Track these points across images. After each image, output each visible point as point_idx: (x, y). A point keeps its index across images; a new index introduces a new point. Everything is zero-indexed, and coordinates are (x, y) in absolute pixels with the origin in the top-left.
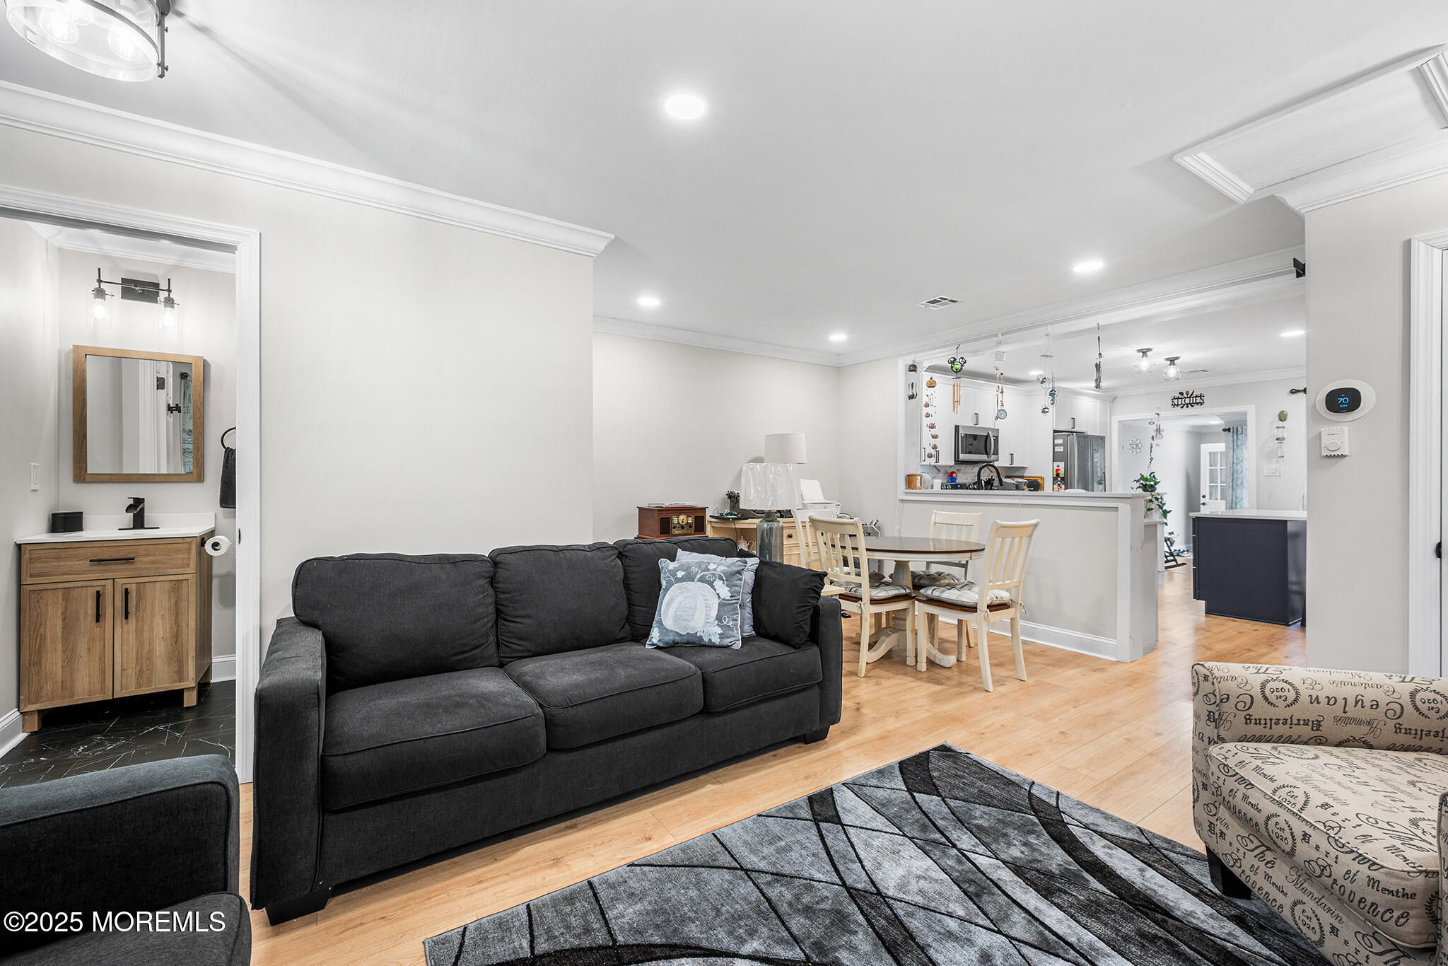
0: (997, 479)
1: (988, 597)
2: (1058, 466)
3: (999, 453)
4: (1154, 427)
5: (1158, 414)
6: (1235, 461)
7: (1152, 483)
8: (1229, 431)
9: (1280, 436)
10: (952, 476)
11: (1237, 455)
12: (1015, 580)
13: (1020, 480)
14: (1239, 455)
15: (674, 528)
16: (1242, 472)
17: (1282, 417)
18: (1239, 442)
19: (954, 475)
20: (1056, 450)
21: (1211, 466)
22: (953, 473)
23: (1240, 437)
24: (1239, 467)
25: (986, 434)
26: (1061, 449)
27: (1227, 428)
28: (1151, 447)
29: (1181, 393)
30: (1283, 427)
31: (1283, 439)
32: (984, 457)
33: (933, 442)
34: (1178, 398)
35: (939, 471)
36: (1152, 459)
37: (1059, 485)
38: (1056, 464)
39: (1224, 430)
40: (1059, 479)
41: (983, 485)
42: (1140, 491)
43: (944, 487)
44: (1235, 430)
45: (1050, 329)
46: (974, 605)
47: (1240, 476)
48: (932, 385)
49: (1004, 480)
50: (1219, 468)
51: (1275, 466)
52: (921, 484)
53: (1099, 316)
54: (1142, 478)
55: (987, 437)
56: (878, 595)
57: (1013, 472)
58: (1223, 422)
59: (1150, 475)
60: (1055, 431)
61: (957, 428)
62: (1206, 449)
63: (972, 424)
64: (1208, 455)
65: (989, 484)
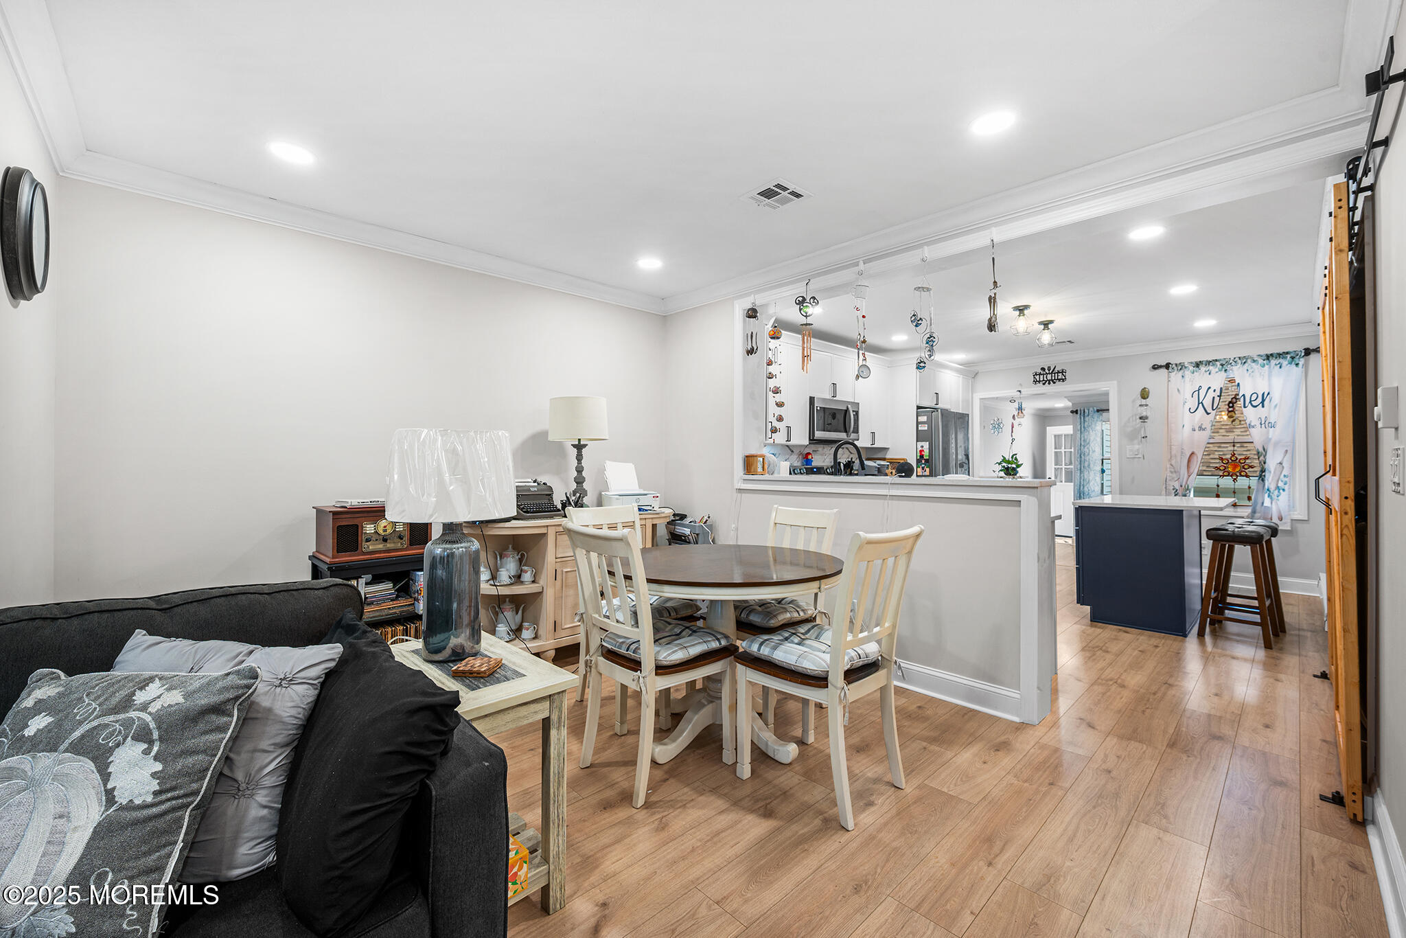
0: (857, 462)
1: (846, 658)
2: (922, 447)
3: (860, 432)
4: (1016, 405)
5: (1020, 391)
6: (1083, 444)
7: (1014, 466)
8: (1077, 413)
9: (1144, 414)
10: (806, 458)
11: (1084, 437)
12: (887, 625)
13: (882, 463)
14: (1086, 437)
15: (368, 540)
16: (1089, 454)
17: (1144, 394)
18: (1086, 424)
19: (810, 457)
20: (920, 429)
21: (1056, 448)
22: (809, 454)
23: (1087, 419)
24: (1086, 450)
25: (845, 408)
26: (925, 427)
27: (1075, 410)
28: (1013, 427)
29: (1043, 369)
30: (1147, 405)
31: (1147, 418)
32: (842, 436)
33: (778, 411)
34: (1040, 374)
35: (792, 451)
36: (1013, 440)
37: (923, 468)
38: (920, 444)
39: (1072, 412)
40: (923, 462)
41: (842, 468)
42: (1002, 474)
43: (793, 471)
44: (1082, 412)
45: (928, 252)
46: (823, 675)
47: (1087, 458)
48: (777, 335)
49: (866, 463)
50: (1063, 450)
51: (1137, 447)
52: (763, 468)
53: (994, 229)
54: (1004, 460)
55: (847, 411)
56: (668, 658)
57: (875, 453)
58: (1070, 404)
59: (1012, 457)
60: (918, 407)
61: (812, 400)
62: (1052, 431)
63: (828, 396)
64: (1053, 437)
65: (848, 469)
